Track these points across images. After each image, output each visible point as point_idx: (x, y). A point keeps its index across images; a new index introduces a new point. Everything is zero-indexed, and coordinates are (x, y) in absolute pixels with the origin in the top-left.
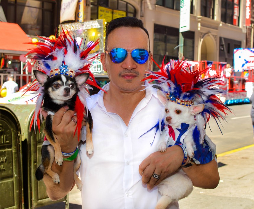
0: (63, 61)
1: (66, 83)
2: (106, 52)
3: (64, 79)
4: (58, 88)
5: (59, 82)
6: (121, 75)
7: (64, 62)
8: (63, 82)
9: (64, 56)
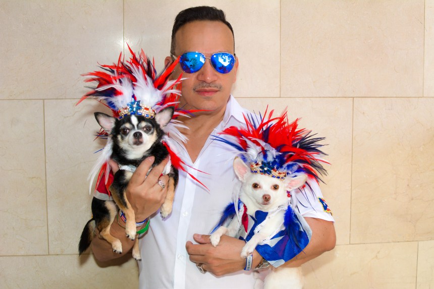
0: (132, 95)
1: (138, 125)
2: (174, 56)
3: (134, 120)
4: (127, 135)
5: (128, 125)
6: (196, 90)
7: (134, 96)
8: (133, 126)
9: (134, 89)
